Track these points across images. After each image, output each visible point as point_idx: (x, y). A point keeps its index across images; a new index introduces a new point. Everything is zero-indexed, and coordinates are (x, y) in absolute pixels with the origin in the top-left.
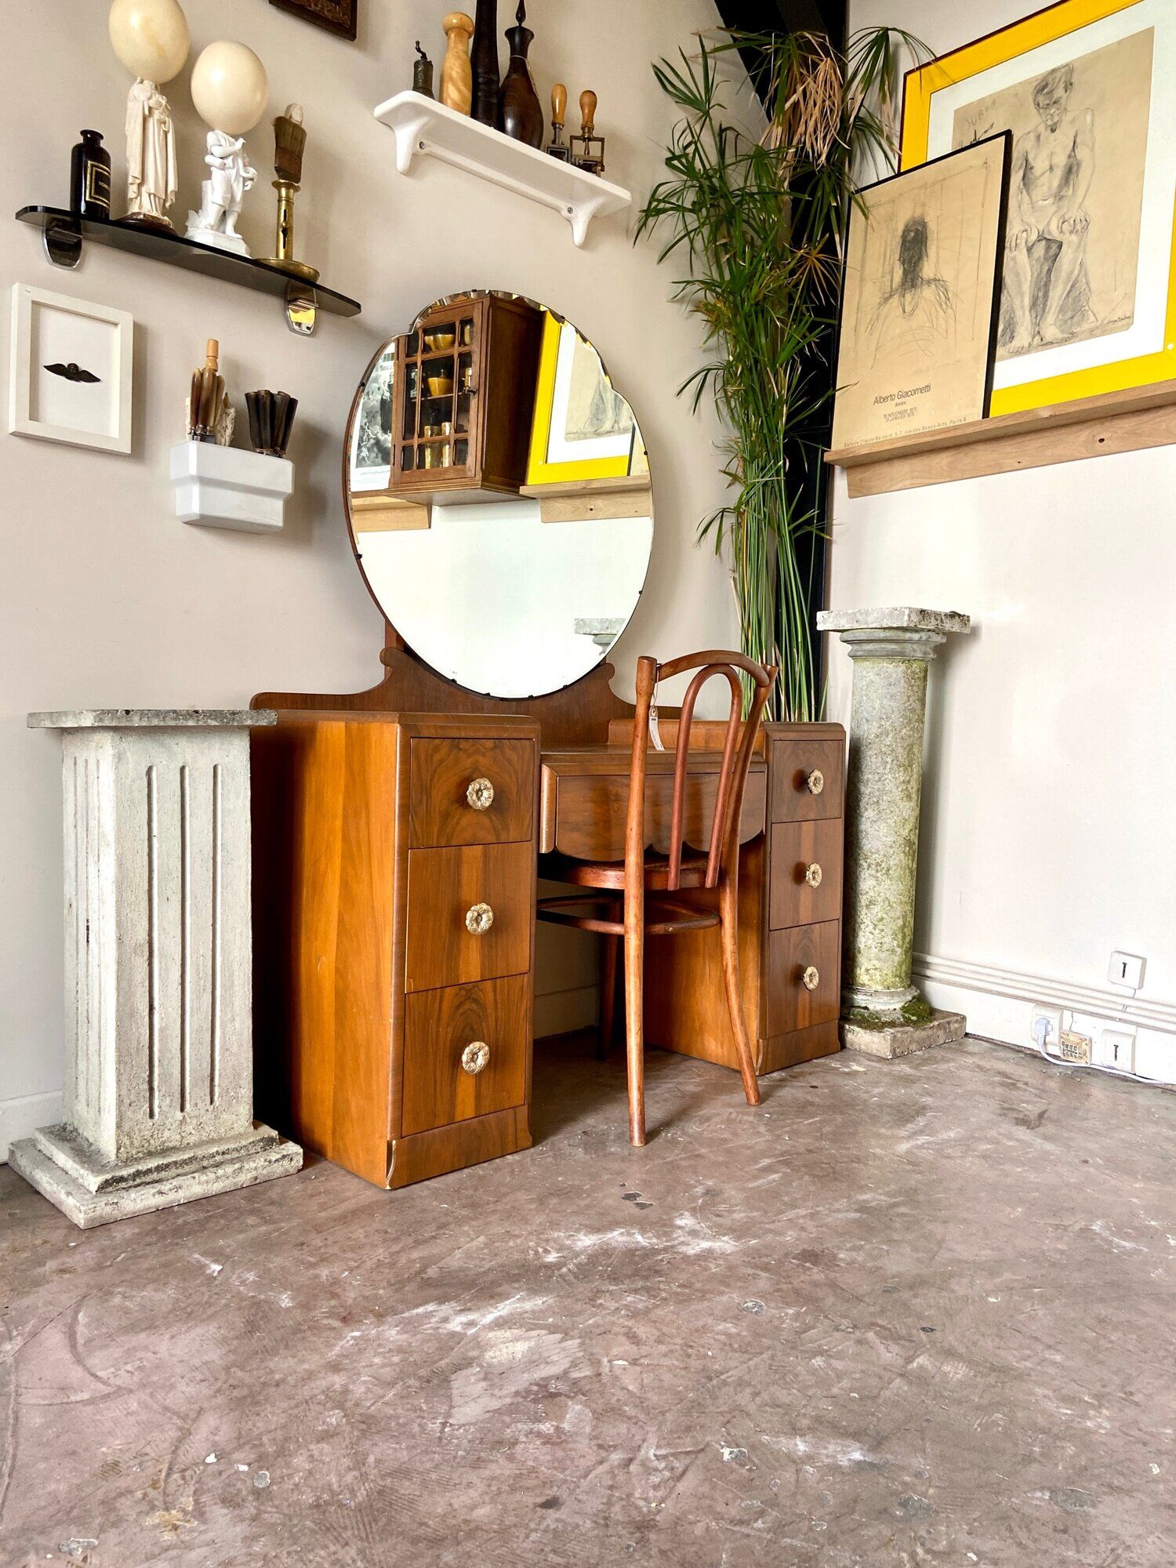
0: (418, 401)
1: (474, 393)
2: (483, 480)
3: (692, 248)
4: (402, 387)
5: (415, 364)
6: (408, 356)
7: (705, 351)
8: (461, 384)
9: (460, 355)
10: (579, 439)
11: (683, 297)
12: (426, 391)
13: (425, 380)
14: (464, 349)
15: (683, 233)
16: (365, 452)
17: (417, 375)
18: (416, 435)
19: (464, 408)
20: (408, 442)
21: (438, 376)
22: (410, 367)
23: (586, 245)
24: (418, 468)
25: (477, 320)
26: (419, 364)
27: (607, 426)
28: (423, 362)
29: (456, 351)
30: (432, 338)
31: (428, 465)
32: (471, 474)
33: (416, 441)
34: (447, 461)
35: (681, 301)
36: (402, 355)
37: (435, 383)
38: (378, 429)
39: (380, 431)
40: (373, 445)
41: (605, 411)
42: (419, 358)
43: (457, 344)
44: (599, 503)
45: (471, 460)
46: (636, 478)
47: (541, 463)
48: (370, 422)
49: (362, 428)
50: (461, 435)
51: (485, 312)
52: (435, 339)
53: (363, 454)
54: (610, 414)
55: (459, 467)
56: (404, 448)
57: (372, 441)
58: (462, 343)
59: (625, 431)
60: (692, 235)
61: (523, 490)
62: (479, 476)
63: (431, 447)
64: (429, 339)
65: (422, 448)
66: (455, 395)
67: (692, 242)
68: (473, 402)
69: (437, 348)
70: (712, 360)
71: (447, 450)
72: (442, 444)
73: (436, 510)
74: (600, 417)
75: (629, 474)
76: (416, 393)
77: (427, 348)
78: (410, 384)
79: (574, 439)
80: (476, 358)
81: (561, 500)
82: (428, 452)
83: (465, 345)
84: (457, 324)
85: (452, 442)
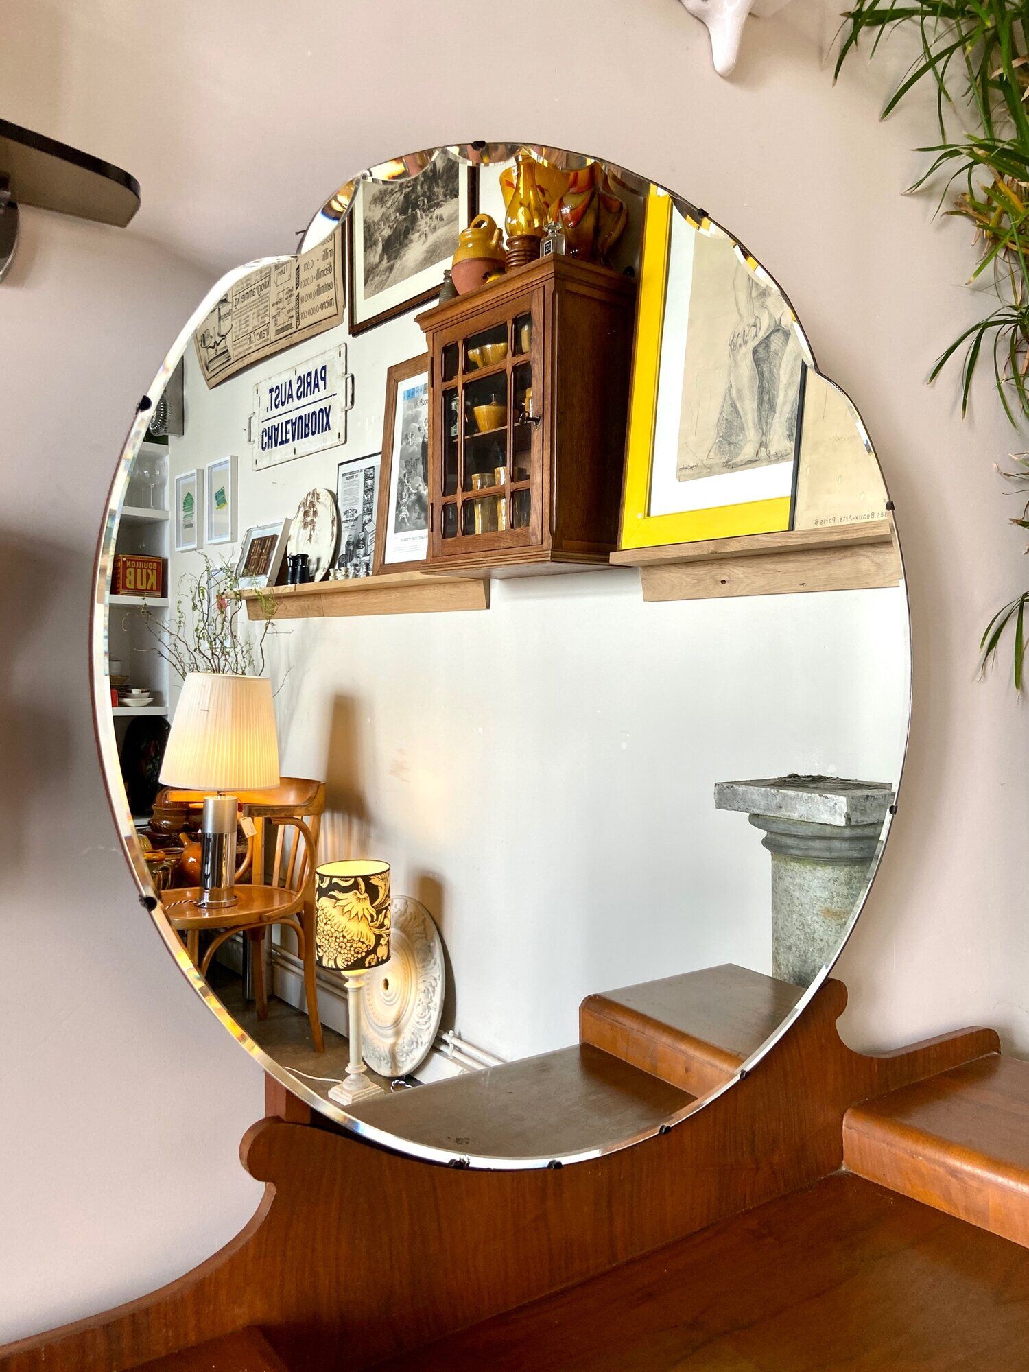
0: (460, 441)
1: (537, 421)
2: (554, 548)
3: (942, 90)
4: (439, 423)
5: (455, 390)
6: (444, 380)
7: (977, 289)
8: (519, 408)
9: (515, 369)
10: (699, 475)
11: (931, 187)
12: (471, 426)
13: (468, 411)
14: (520, 359)
15: (923, 63)
16: (405, 513)
17: (458, 405)
18: (459, 489)
19: (523, 446)
20: (449, 498)
21: (487, 402)
22: (449, 395)
23: (738, 74)
24: (463, 534)
25: (538, 314)
26: (460, 389)
27: (748, 451)
28: (465, 386)
29: (509, 363)
30: (477, 351)
31: (479, 528)
32: (536, 539)
33: (459, 497)
34: (503, 521)
35: (928, 193)
36: (438, 380)
37: (483, 412)
38: (420, 480)
39: (422, 484)
40: (414, 503)
41: (742, 428)
42: (459, 381)
43: (510, 353)
44: (736, 572)
45: (535, 520)
46: (806, 533)
47: (640, 516)
48: (410, 473)
49: (401, 482)
50: (520, 484)
51: (549, 301)
52: (482, 353)
53: (403, 515)
54: (752, 434)
55: (518, 530)
56: (445, 508)
57: (413, 498)
58: (518, 350)
59: (780, 458)
60: (940, 65)
61: (614, 558)
62: (548, 543)
63: (481, 503)
64: (474, 353)
65: (468, 505)
66: (509, 427)
67: (940, 80)
68: (536, 435)
69: (485, 364)
70: (988, 306)
71: (503, 505)
72: (496, 498)
73: (496, 586)
74: (734, 439)
75: (791, 528)
76: (458, 430)
77: (470, 366)
78: (449, 418)
79: (693, 477)
80: (537, 370)
81: (674, 569)
82: (478, 510)
83: (522, 353)
84: (510, 325)
85: (508, 494)
